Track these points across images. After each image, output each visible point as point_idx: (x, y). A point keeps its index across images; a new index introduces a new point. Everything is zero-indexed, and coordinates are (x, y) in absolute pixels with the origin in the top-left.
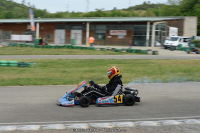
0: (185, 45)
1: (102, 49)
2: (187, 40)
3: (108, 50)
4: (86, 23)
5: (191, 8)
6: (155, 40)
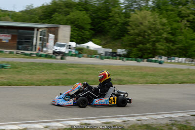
1: (10, 52)
3: (17, 53)
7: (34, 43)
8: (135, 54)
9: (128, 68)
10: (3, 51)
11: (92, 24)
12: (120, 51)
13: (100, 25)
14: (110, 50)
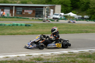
1: (33, 19)
3: (36, 19)
7: (44, 14)
8: (93, 18)
9: (90, 25)
10: (29, 18)
11: (71, 4)
12: (86, 17)
13: (75, 4)
14: (81, 16)
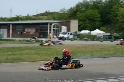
0: (71, 37)
2: (72, 34)
4: (10, 24)
5: (74, 14)
6: (53, 34)
